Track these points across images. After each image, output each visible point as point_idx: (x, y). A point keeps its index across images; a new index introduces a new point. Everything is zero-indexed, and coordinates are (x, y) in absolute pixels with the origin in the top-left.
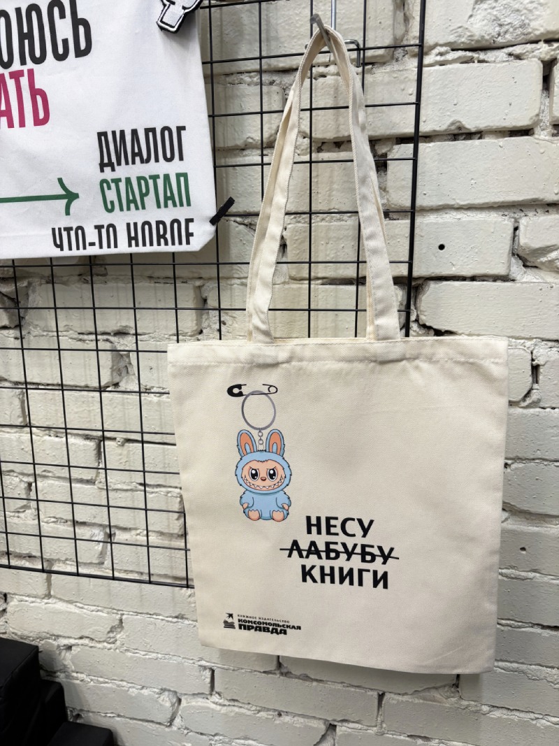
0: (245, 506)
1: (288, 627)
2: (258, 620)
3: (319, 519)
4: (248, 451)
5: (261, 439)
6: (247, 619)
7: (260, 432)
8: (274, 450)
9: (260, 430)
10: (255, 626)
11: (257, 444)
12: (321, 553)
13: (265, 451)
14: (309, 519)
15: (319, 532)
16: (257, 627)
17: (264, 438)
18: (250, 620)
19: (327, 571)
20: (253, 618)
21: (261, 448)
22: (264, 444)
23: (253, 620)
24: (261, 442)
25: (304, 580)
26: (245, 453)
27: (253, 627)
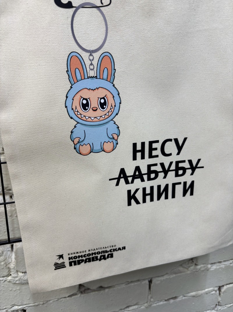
0: (76, 141)
1: (114, 250)
2: (87, 253)
3: (143, 144)
4: (79, 77)
5: (91, 64)
6: (77, 255)
7: (91, 55)
8: (105, 77)
9: (91, 52)
10: (84, 258)
11: (88, 69)
12: (144, 176)
13: (96, 77)
14: (135, 145)
15: (143, 157)
16: (86, 259)
17: (95, 63)
18: (80, 254)
19: (148, 191)
20: (83, 252)
21: (92, 74)
22: (95, 69)
23: (83, 254)
24: (92, 67)
25: (129, 204)
26: (76, 81)
27: (82, 261)
